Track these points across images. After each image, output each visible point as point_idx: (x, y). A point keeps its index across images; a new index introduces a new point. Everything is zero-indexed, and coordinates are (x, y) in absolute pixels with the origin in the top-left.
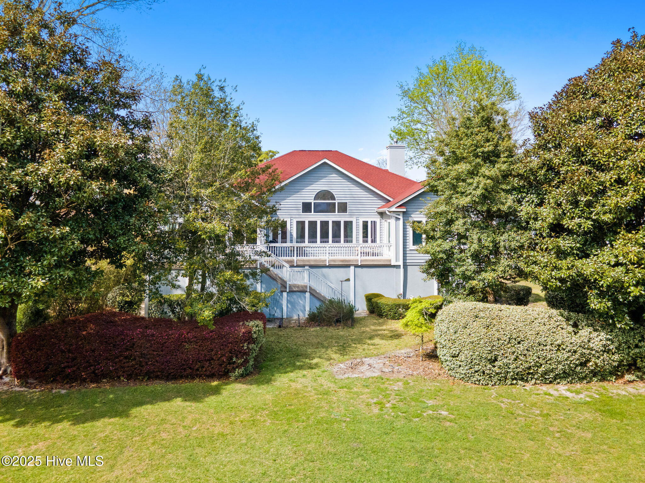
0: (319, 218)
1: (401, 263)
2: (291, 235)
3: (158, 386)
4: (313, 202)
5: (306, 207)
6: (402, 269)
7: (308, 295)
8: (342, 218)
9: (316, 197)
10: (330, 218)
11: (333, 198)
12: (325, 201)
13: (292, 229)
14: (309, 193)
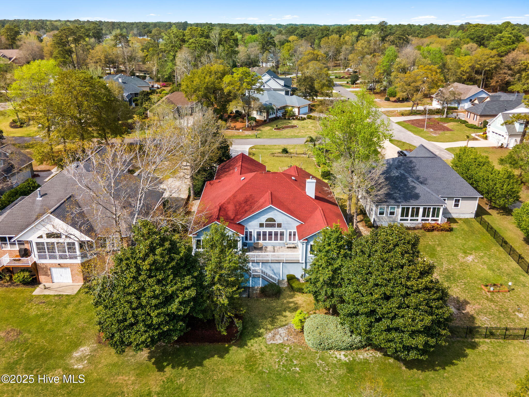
0: (267, 230)
1: (304, 262)
2: (254, 237)
3: (208, 346)
4: (265, 223)
5: (261, 225)
6: (304, 264)
7: (261, 279)
8: (279, 230)
9: (267, 221)
10: (273, 230)
11: (275, 221)
12: (271, 223)
13: (255, 235)
14: (263, 219)
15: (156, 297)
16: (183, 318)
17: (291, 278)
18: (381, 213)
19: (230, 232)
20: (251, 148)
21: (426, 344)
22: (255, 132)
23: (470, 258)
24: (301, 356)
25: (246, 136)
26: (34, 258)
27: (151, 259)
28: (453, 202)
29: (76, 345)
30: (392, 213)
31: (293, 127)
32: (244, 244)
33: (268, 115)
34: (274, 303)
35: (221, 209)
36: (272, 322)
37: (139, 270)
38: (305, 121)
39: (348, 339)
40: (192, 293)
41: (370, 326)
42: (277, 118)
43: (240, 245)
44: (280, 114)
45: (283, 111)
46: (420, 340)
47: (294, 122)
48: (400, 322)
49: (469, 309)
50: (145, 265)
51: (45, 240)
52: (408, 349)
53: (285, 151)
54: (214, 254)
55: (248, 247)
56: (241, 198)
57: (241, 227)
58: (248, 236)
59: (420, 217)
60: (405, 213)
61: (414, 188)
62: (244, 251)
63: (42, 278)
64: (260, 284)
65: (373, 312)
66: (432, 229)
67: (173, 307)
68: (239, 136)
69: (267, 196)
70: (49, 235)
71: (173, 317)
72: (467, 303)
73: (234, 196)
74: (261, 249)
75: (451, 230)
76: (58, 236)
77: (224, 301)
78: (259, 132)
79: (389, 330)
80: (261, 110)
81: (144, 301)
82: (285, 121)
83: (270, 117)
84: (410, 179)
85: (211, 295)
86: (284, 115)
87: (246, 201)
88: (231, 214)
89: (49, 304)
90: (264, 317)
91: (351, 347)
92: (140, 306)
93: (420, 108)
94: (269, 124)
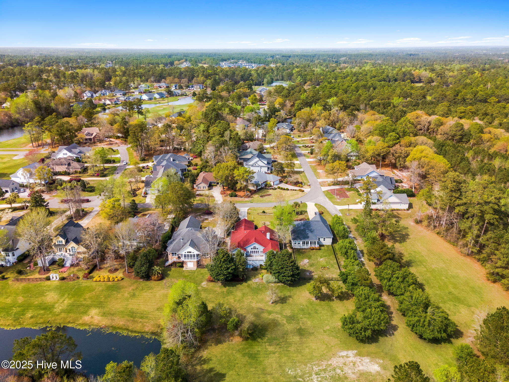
0: (254, 250)
3: (237, 282)
5: (252, 249)
6: (265, 261)
7: (251, 265)
8: (257, 250)
10: (256, 250)
12: (255, 248)
13: (250, 252)
14: (252, 247)
15: (225, 268)
16: (232, 273)
17: (261, 265)
18: (295, 243)
19: (242, 251)
20: (248, 210)
21: (292, 279)
22: (250, 199)
23: (322, 259)
24: (262, 284)
25: (246, 201)
26: (182, 259)
27: (224, 258)
28: (323, 239)
29: (202, 282)
30: (299, 243)
31: (269, 195)
32: (246, 255)
33: (257, 188)
34: (256, 272)
35: (239, 243)
36: (255, 277)
37: (221, 261)
38: (276, 190)
39: (274, 280)
40: (234, 267)
41: (279, 275)
42: (262, 189)
43: (245, 255)
44: (263, 185)
45: (265, 183)
46: (290, 278)
47: (271, 191)
48: (285, 274)
49: (313, 274)
50: (223, 260)
51: (187, 254)
52: (288, 281)
53: (264, 212)
54: (239, 257)
55: (248, 256)
56: (245, 239)
57: (245, 250)
58: (247, 252)
59: (309, 245)
60: (304, 243)
61: (308, 234)
62: (246, 257)
63: (184, 265)
64: (251, 267)
65: (279, 272)
66: (313, 249)
67: (229, 270)
68: (242, 201)
69: (254, 239)
70: (188, 252)
71: (229, 273)
72: (313, 272)
73: (243, 239)
74: (252, 256)
75: (320, 249)
76: (190, 252)
77: (241, 270)
78: (252, 198)
79: (283, 276)
80: (253, 185)
81: (222, 269)
82: (266, 190)
83: (258, 188)
84: (307, 231)
85: (238, 268)
86: (266, 185)
87: (247, 241)
88: (242, 245)
89: (189, 272)
90: (252, 276)
91: (275, 282)
92: (221, 270)
93: (340, 179)
94: (257, 193)
